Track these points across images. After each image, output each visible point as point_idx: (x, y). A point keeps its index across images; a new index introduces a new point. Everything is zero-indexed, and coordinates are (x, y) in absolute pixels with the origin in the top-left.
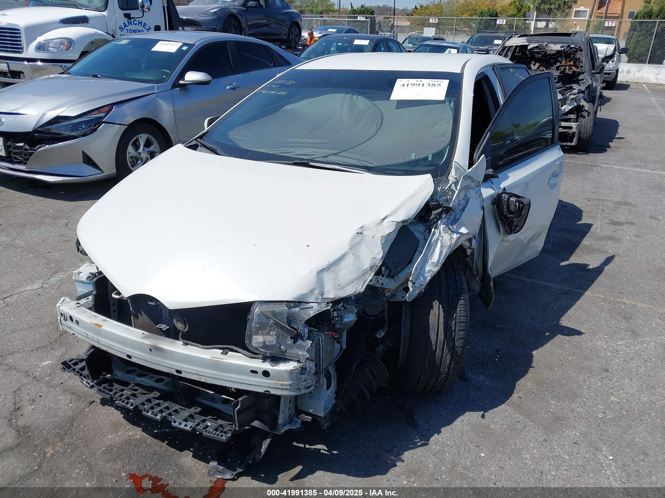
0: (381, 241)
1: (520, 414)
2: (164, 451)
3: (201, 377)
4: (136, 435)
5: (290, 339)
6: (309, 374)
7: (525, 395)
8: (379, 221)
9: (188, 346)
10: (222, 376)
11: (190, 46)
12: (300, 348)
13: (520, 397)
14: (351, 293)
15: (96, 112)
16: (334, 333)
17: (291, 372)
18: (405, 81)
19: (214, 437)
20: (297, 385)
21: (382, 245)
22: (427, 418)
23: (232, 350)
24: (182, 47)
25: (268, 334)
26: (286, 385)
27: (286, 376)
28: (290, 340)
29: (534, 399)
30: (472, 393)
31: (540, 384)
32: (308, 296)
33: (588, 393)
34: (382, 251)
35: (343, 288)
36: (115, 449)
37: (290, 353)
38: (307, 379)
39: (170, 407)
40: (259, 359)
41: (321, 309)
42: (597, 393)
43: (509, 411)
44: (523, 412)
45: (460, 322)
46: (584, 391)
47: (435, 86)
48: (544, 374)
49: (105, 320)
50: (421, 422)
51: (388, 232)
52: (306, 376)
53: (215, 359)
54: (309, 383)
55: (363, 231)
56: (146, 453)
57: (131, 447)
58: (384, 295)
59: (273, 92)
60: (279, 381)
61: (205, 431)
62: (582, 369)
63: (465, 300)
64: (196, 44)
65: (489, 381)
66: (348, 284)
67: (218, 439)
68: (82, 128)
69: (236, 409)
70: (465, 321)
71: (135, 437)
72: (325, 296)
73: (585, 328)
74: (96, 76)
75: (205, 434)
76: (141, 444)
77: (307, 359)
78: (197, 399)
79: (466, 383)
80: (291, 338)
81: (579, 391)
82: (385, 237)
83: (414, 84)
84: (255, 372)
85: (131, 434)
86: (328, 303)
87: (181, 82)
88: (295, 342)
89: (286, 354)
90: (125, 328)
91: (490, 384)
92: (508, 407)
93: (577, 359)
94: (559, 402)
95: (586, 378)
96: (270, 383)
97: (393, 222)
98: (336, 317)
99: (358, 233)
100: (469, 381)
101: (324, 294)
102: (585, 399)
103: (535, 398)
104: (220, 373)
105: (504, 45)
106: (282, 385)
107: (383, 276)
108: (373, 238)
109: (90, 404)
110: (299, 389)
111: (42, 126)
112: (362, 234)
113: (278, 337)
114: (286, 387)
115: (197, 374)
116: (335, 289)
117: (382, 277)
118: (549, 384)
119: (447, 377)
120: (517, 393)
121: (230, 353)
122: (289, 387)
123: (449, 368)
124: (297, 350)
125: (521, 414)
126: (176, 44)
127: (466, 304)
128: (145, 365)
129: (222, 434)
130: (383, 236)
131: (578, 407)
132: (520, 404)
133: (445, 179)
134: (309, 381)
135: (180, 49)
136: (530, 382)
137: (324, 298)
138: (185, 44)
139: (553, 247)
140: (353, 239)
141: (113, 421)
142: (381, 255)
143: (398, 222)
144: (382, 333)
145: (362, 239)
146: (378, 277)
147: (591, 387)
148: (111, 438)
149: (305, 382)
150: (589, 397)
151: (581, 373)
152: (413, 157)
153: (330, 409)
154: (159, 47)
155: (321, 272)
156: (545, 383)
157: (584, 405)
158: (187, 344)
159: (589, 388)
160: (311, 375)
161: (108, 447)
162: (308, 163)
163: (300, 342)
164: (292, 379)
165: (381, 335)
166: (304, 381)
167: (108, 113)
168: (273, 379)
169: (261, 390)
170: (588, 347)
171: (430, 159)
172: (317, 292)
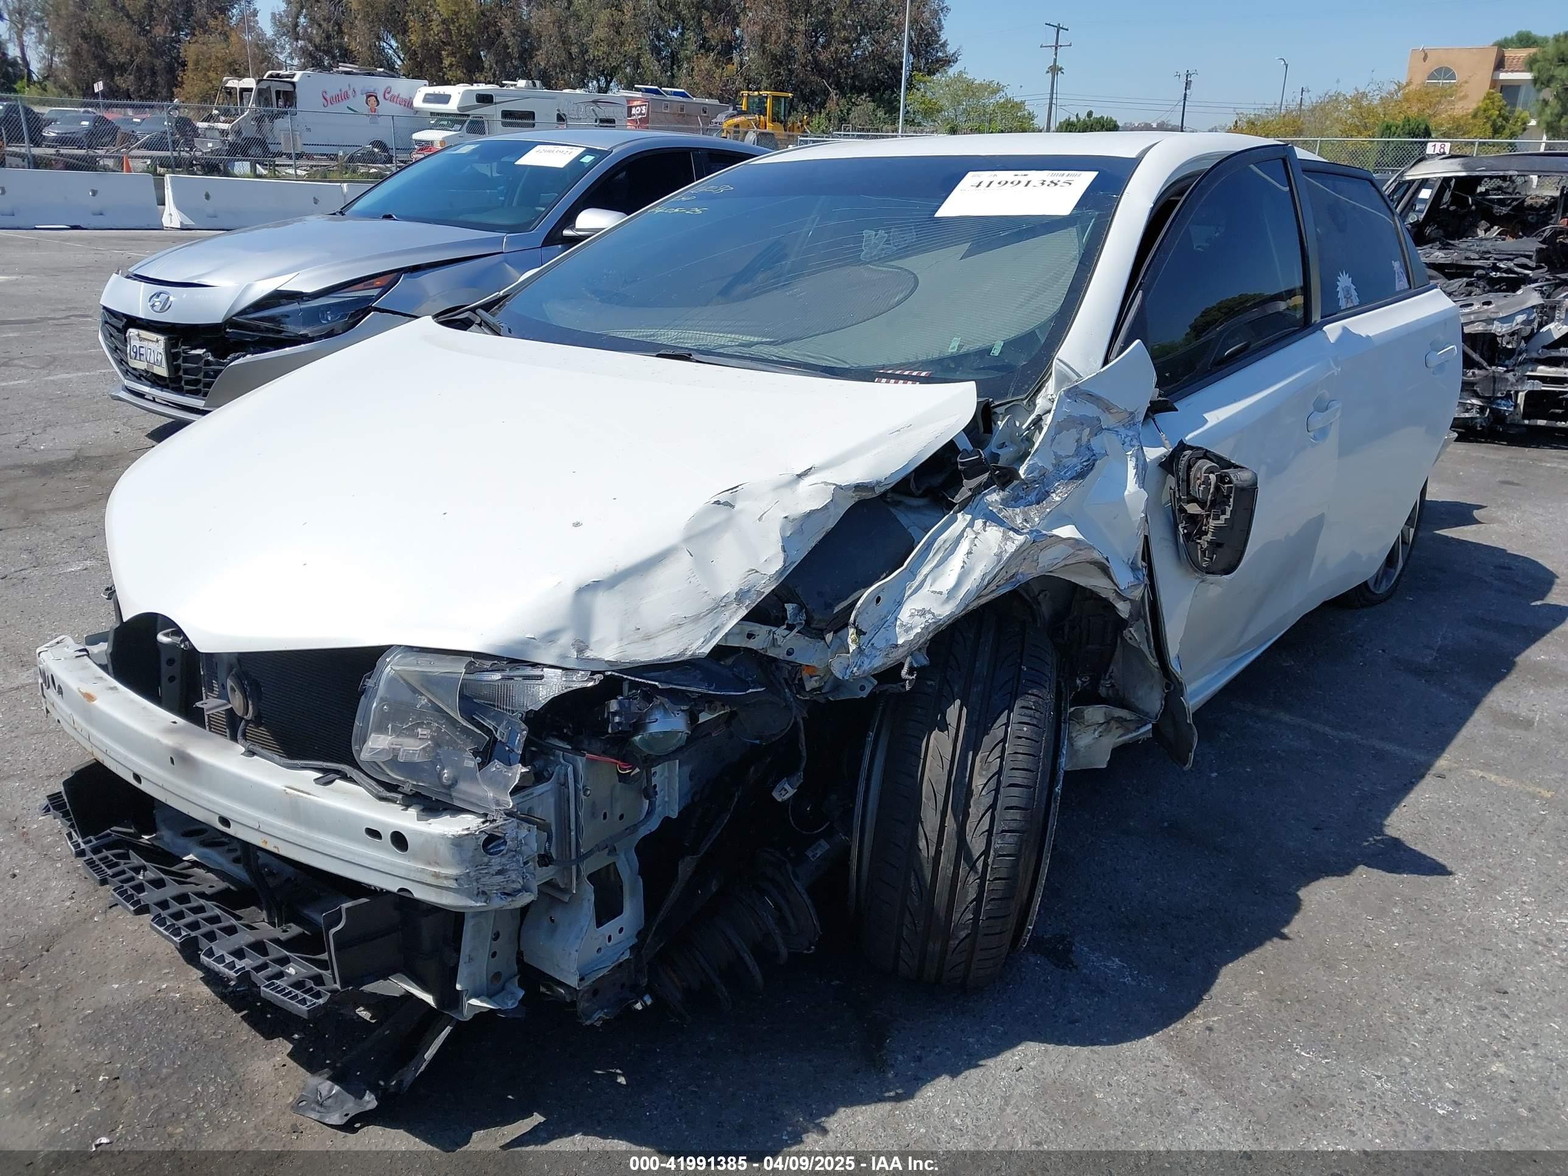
0: (783, 529)
1: (1195, 1073)
2: (220, 1037)
3: (268, 838)
4: (175, 991)
5: (470, 755)
6: (514, 856)
7: (1226, 1024)
8: (788, 478)
9: (255, 757)
10: (307, 838)
11: (600, 154)
12: (495, 782)
13: (1210, 1029)
14: (670, 654)
15: (361, 286)
16: (619, 762)
17: (458, 842)
18: (986, 176)
19: (284, 1001)
20: (478, 880)
21: (785, 540)
22: (923, 1048)
23: (345, 777)
24: (582, 155)
25: (411, 733)
26: (446, 877)
27: (445, 851)
28: (472, 759)
29: (1251, 1038)
30: (1073, 1000)
31: (1280, 1001)
32: (537, 647)
33: (1424, 1043)
34: (782, 556)
35: (648, 638)
36: (113, 1017)
37: (465, 793)
38: (507, 870)
39: (222, 919)
40: (395, 802)
41: (568, 684)
42: (1453, 1047)
43: (1165, 1060)
44: (1207, 1069)
45: (1011, 785)
46: (1413, 1036)
47: (1056, 184)
48: (1304, 976)
49: (114, 688)
50: (900, 1057)
51: (808, 510)
52: (504, 860)
53: (292, 791)
54: (513, 882)
55: (735, 499)
56: (177, 1037)
57: (150, 1018)
58: (803, 687)
59: (677, 210)
60: (429, 864)
61: (267, 983)
62: (1427, 977)
63: (1033, 725)
64: (615, 151)
65: (1131, 975)
66: (664, 630)
67: (290, 1009)
68: (327, 320)
69: (333, 930)
70: (1025, 782)
71: (172, 994)
72: (589, 654)
73: (1467, 870)
74: (389, 217)
75: (266, 991)
76: (176, 1012)
77: (510, 814)
78: (306, 912)
79: (1068, 972)
80: (476, 753)
81: (1396, 1033)
82: (794, 520)
83: (1007, 182)
84: (374, 833)
85: (164, 986)
86: (593, 673)
87: (567, 232)
88: (482, 765)
89: (454, 794)
90: (144, 708)
91: (1134, 983)
92: (1164, 1048)
93: (1418, 948)
94: (1326, 1058)
95: (1431, 1001)
96: (409, 869)
97: (826, 483)
98: (615, 714)
99: (718, 503)
100: (1076, 967)
101: (587, 647)
102: (1407, 1060)
103: (1253, 1034)
104: (302, 831)
105: (1402, 177)
106: (436, 875)
107: (790, 628)
108: (760, 519)
109: (110, 907)
110: (484, 893)
111: (244, 312)
112: (732, 506)
113: (437, 744)
114: (446, 883)
115: (258, 830)
116: (622, 639)
117: (787, 632)
118: (1310, 1005)
119: (973, 936)
120: (1205, 1015)
121: (339, 783)
122: (453, 884)
123: (977, 912)
124: (486, 788)
125: (1199, 1074)
126: (570, 151)
127: (1034, 737)
128: (164, 801)
129: (306, 996)
130: (791, 518)
131: (1379, 1078)
132: (1204, 1045)
133: (1025, 402)
134: (514, 876)
135: (576, 162)
136: (1255, 993)
137: (588, 659)
138: (589, 151)
139: (1436, 659)
140: (699, 517)
141: (140, 951)
142: (777, 565)
143: (840, 487)
144: (787, 787)
145: (729, 520)
146: (774, 629)
147: (1440, 1029)
148: (117, 989)
149: (500, 878)
150: (1423, 1054)
151: (1419, 988)
152: (952, 348)
153: (605, 971)
154: (534, 158)
155: (588, 590)
156: (1299, 1001)
157: (1402, 1073)
158: (251, 753)
159: (1431, 1031)
160: (518, 861)
161: (100, 1010)
162: (690, 355)
163: (496, 766)
164: (462, 862)
165: (783, 792)
166: (499, 873)
167: (385, 289)
168: (415, 857)
169: (393, 886)
170: (1465, 920)
171: (996, 352)
172: (566, 640)
